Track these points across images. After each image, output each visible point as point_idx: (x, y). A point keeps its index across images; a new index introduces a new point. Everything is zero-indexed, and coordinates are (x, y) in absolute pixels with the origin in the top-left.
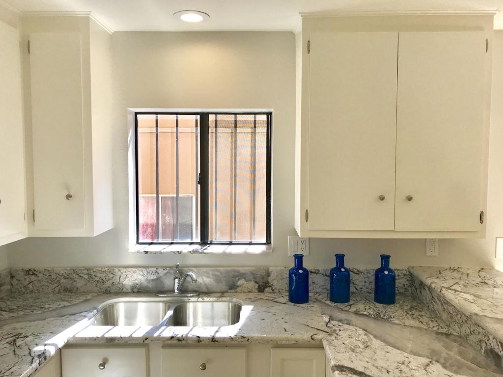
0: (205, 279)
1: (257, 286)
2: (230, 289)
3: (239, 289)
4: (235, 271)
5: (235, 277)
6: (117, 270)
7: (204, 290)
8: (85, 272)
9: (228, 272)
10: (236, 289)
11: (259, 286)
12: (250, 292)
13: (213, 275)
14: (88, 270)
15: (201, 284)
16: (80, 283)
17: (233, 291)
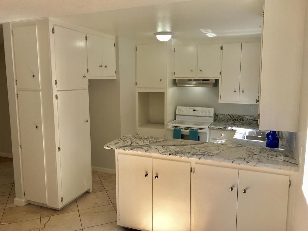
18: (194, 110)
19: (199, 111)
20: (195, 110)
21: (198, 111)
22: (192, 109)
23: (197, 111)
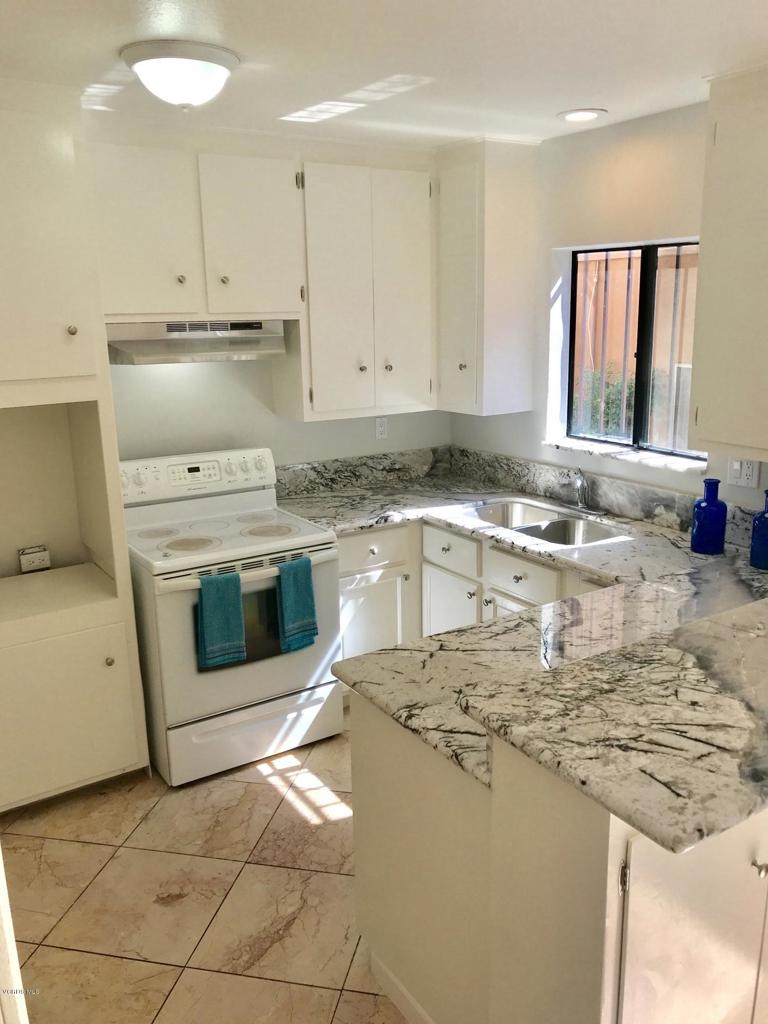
0: (618, 496)
1: (678, 521)
2: (646, 517)
3: (656, 520)
4: (653, 493)
5: (653, 500)
6: (531, 465)
7: (617, 511)
8: (505, 461)
9: (645, 492)
10: (653, 518)
11: (682, 522)
12: (669, 527)
13: (628, 492)
14: (508, 459)
15: (613, 502)
16: (501, 475)
17: (650, 521)
18: (191, 470)
19: (217, 471)
20: (196, 469)
21: (211, 472)
22: (181, 468)
23: (207, 472)
